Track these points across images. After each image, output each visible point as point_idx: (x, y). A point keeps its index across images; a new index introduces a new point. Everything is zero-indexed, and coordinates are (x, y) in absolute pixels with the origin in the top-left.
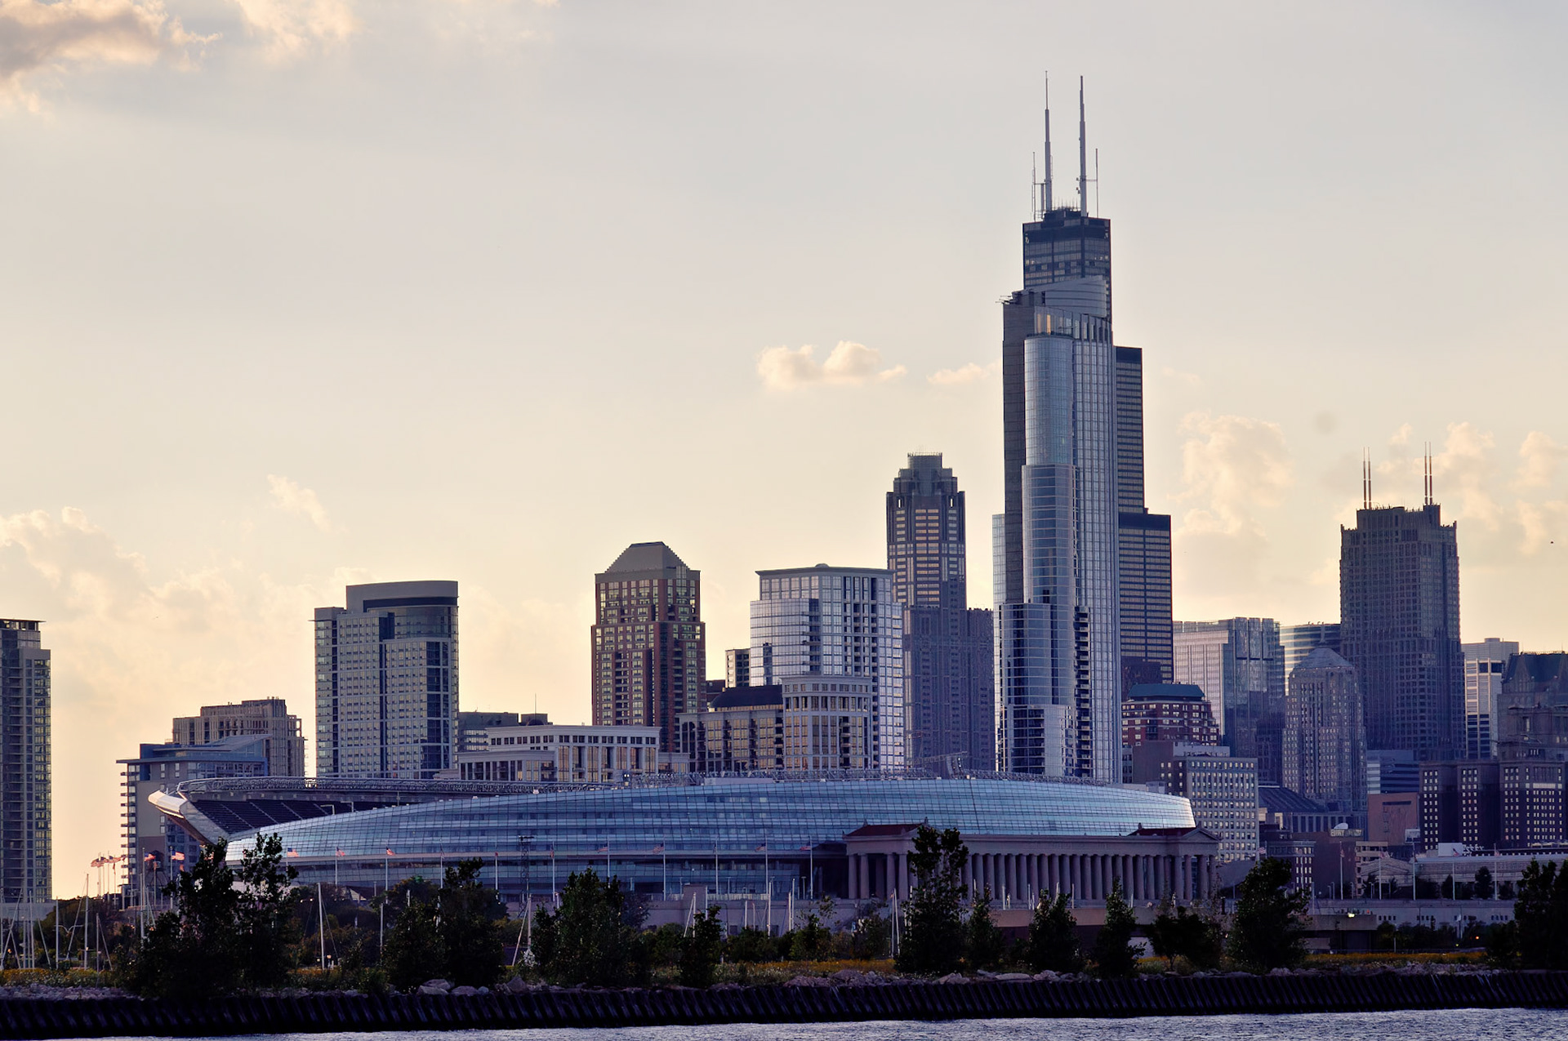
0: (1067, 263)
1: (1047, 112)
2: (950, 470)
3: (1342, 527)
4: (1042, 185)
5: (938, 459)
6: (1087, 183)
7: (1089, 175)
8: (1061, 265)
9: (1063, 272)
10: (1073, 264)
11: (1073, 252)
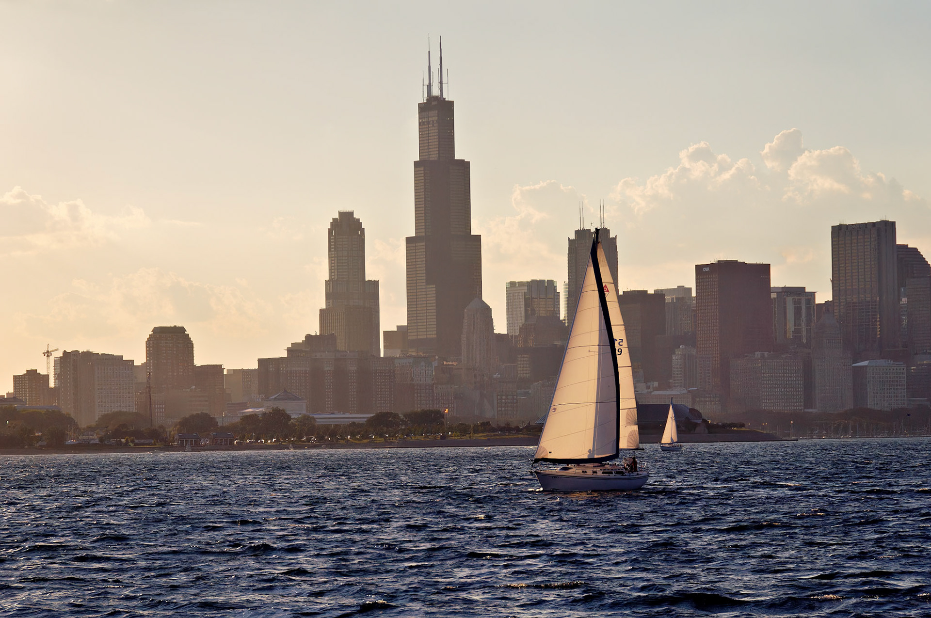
0: (433, 121)
1: (429, 52)
2: (359, 220)
3: (569, 238)
4: (427, 85)
5: (352, 213)
6: (443, 84)
7: (444, 81)
8: (431, 122)
9: (431, 125)
10: (435, 122)
11: (434, 116)
